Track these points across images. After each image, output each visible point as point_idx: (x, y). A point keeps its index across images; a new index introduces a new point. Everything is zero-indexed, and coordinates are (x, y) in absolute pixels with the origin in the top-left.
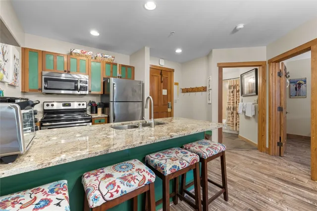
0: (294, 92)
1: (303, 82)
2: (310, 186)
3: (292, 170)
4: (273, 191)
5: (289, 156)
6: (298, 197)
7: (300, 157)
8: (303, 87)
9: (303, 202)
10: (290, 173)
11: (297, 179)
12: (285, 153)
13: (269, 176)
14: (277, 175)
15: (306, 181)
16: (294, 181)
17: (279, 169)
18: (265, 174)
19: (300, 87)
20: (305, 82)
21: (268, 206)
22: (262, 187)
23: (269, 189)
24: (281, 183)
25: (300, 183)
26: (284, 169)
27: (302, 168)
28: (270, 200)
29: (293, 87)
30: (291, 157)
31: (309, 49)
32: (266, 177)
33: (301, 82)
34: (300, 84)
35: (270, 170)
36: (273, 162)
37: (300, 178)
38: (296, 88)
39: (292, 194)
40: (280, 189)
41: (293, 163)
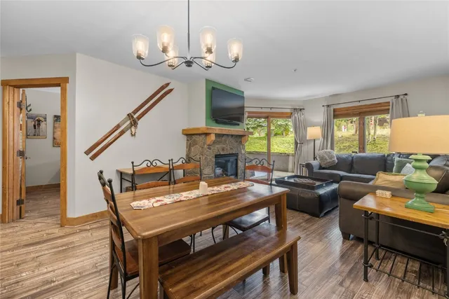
0: (32, 130)
1: (43, 120)
2: (61, 234)
3: (39, 228)
4: (23, 263)
5: (32, 214)
6: (53, 250)
7: (44, 210)
8: (43, 125)
9: (59, 252)
10: (39, 231)
11: (48, 234)
12: (26, 212)
13: (12, 249)
14: (23, 243)
15: (56, 231)
16: (45, 237)
17: (23, 235)
18: (6, 251)
19: (39, 125)
20: (45, 119)
21: (23, 283)
22: (7, 269)
23: (18, 265)
24: (32, 248)
25: (52, 236)
26: (30, 231)
27: (50, 220)
28: (24, 274)
29: (31, 123)
30: (36, 214)
31: (58, 85)
32: (8, 253)
33: (41, 119)
34: (39, 121)
35: (12, 242)
36: (11, 230)
37: (50, 231)
38: (35, 126)
39: (47, 252)
40: (33, 255)
41: (39, 220)
